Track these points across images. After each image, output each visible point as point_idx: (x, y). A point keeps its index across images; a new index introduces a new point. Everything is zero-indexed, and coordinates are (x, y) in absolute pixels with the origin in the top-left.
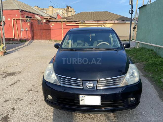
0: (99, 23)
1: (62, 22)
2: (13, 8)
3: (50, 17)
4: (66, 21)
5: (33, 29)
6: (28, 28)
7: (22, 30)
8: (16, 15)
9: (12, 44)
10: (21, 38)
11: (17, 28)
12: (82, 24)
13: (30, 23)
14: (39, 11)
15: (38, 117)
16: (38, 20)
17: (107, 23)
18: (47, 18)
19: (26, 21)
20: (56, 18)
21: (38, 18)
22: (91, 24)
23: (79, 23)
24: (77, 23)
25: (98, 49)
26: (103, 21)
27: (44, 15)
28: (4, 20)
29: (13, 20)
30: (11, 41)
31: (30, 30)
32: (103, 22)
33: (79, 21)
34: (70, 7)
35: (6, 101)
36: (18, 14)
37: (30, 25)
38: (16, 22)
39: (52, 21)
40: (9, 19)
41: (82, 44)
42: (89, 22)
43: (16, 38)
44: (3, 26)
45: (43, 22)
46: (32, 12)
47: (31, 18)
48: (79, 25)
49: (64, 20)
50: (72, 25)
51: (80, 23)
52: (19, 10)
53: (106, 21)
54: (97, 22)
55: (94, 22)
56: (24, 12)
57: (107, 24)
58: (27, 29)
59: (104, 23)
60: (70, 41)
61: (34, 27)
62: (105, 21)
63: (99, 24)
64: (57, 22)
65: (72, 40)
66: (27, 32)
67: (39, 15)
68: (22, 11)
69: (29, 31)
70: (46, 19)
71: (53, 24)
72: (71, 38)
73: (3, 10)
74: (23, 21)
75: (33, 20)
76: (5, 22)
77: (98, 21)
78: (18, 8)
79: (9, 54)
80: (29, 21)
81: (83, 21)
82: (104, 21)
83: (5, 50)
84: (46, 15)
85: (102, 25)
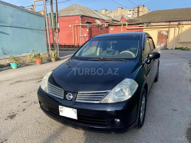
0: (171, 24)
1: (122, 26)
2: (74, 14)
3: (113, 20)
4: (127, 24)
5: (91, 35)
6: (87, 35)
7: (81, 37)
8: (77, 22)
9: (71, 50)
10: (79, 45)
11: (76, 35)
12: (147, 26)
13: (89, 29)
14: (101, 15)
15: (36, 121)
16: (98, 25)
17: (184, 23)
18: (109, 22)
19: (86, 27)
20: (119, 21)
21: (98, 22)
22: (160, 25)
23: (143, 25)
24: (140, 25)
25: (106, 58)
26: (177, 21)
27: (106, 18)
28: (58, 27)
29: (74, 26)
30: (71, 48)
31: (89, 36)
32: (177, 23)
33: (143, 23)
34: (143, 5)
35: (24, 102)
36: (78, 20)
37: (89, 31)
38: (76, 29)
39: (112, 25)
40: (70, 26)
41: (112, 53)
42: (156, 23)
43: (75, 45)
44: (57, 33)
45: (104, 27)
46: (92, 16)
47: (91, 23)
48: (143, 29)
49: (124, 23)
50: (134, 28)
51: (145, 25)
52: (80, 16)
53: (183, 21)
54: (168, 24)
55: (164, 24)
56: (84, 18)
57: (183, 26)
58: (85, 35)
59: (179, 24)
60: (99, 49)
61: (92, 32)
62: (181, 21)
63: (171, 26)
64: (116, 25)
65: (101, 47)
66: (86, 38)
67: (100, 19)
68: (82, 16)
69: (87, 37)
70: (107, 23)
71: (112, 29)
72: (100, 45)
73: (58, 17)
74: (83, 26)
75: (94, 25)
76: (59, 29)
77: (170, 22)
78: (79, 14)
79: (61, 60)
80: (89, 27)
81: (149, 23)
82: (179, 21)
83: (58, 57)
84: (108, 19)
85: (176, 27)
